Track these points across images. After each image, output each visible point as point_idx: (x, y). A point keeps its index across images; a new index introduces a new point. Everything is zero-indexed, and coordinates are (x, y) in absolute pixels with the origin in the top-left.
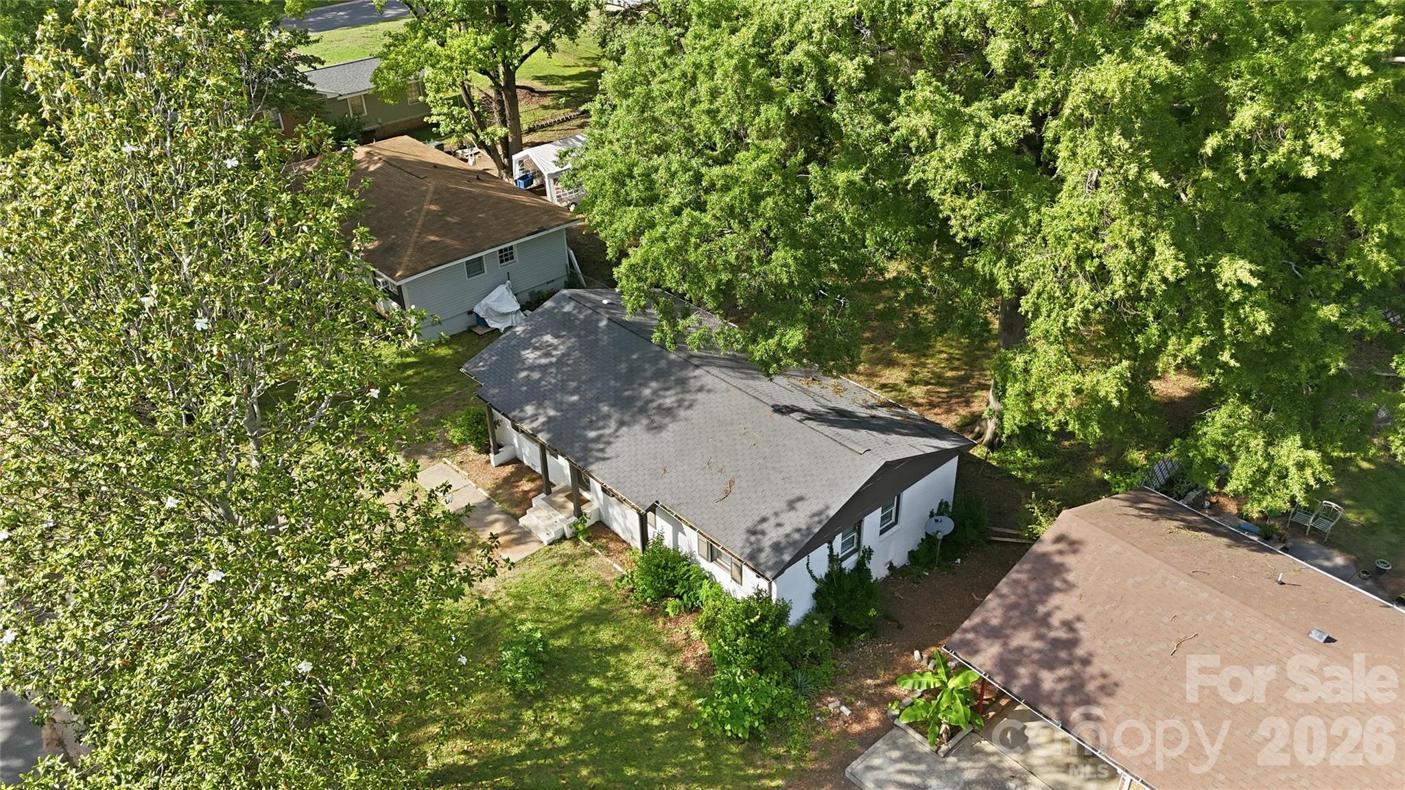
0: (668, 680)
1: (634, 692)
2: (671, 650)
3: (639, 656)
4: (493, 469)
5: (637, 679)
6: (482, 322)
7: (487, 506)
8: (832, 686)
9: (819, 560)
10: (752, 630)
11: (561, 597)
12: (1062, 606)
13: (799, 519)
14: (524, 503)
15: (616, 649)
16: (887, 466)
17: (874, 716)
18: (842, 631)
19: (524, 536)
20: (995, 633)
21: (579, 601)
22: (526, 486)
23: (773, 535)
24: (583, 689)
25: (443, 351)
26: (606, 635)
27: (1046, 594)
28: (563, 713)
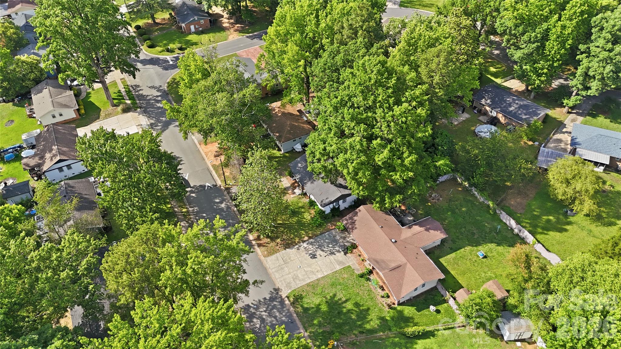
0: (309, 218)
1: (304, 218)
2: (310, 214)
3: (306, 214)
4: (292, 181)
5: (305, 217)
6: (294, 149)
7: (290, 187)
8: (330, 222)
9: (331, 206)
10: (319, 214)
11: (298, 204)
12: (355, 218)
13: (327, 201)
14: (295, 188)
15: (304, 212)
16: (342, 195)
17: (334, 227)
18: (333, 216)
19: (294, 193)
20: (347, 220)
21: (300, 205)
22: (296, 185)
23: (324, 202)
24: (298, 217)
25: (287, 155)
26: (303, 210)
27: (354, 216)
28: (295, 219)
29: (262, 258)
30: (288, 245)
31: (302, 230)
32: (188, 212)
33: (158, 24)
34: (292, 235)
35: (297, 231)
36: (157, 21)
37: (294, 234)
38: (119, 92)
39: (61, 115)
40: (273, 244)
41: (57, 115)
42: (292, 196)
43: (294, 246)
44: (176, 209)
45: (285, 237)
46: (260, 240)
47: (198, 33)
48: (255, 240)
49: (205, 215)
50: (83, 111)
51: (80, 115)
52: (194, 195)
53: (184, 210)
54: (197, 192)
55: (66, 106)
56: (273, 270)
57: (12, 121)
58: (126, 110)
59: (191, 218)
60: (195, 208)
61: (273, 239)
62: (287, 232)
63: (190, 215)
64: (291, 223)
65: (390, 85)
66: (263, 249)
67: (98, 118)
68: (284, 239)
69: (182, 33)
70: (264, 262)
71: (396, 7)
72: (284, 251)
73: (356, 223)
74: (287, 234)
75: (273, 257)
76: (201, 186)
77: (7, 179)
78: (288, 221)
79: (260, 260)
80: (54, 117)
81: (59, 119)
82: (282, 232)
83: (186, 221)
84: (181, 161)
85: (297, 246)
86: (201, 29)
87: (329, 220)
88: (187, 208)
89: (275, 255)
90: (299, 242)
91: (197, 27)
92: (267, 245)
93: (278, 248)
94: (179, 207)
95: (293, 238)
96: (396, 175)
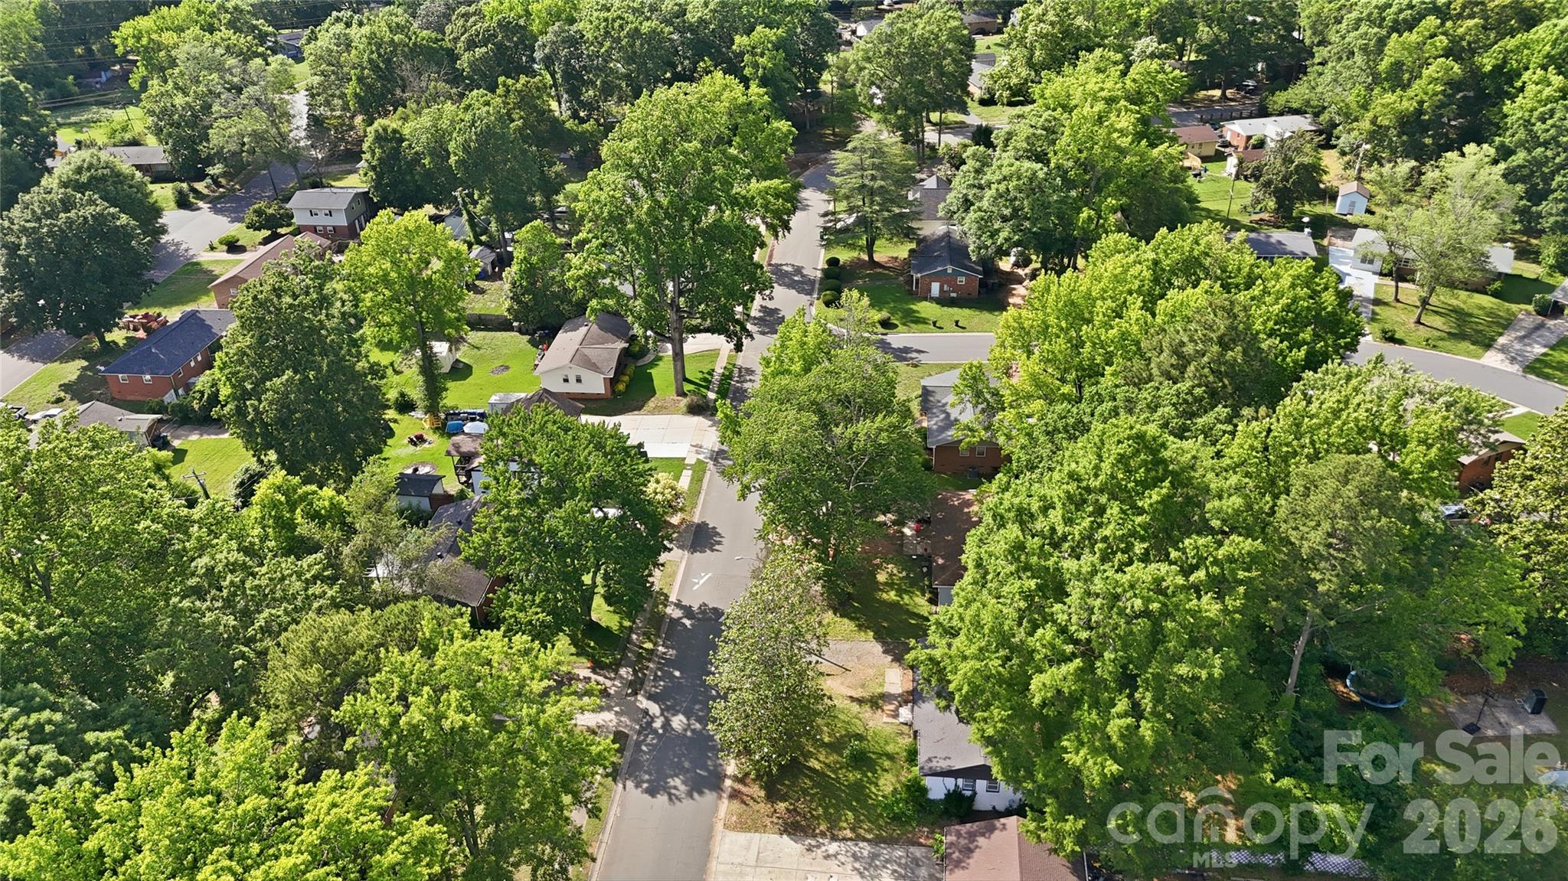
0: (889, 789)
1: (877, 785)
2: (899, 781)
3: (889, 776)
4: (909, 684)
5: (881, 782)
7: (896, 697)
8: (928, 825)
9: (950, 783)
10: (913, 788)
11: (887, 743)
12: (981, 841)
13: (944, 765)
14: (907, 703)
15: (885, 770)
16: (984, 765)
17: (930, 842)
18: (947, 813)
19: (896, 716)
20: (959, 835)
21: (890, 748)
23: (934, 764)
24: (865, 774)
26: (887, 764)
27: (983, 835)
28: (854, 776)
29: (719, 826)
30: (794, 828)
31: (853, 810)
32: (651, 652)
33: (878, 265)
34: (821, 811)
35: (836, 807)
36: (877, 257)
37: (826, 809)
38: (711, 373)
39: (579, 380)
40: (764, 808)
41: (572, 379)
42: (886, 719)
43: (807, 836)
44: (634, 637)
45: (800, 805)
46: (745, 785)
47: (944, 301)
48: (735, 779)
49: (677, 674)
50: (621, 387)
51: (613, 392)
52: (687, 622)
53: (649, 645)
54: (699, 619)
55: (594, 367)
56: (721, 868)
57: (507, 368)
58: (695, 410)
59: (647, 668)
60: (671, 652)
61: (772, 796)
62: (815, 795)
63: (649, 660)
64: (838, 780)
65: (1144, 504)
66: (736, 805)
67: (639, 409)
68: (795, 810)
69: (910, 293)
70: (718, 838)
71: (1515, 368)
72: (777, 836)
73: (977, 854)
74: (811, 801)
75: (743, 837)
76: (715, 610)
77: (424, 464)
78: (835, 772)
79: (711, 829)
80: (566, 380)
81: (573, 388)
82: (805, 792)
83: (634, 670)
84: (719, 543)
85: (813, 843)
86: (954, 295)
87: (931, 818)
88: (655, 644)
89: (748, 835)
90: (823, 834)
91: (946, 288)
92: (751, 803)
93: (768, 821)
94: (644, 634)
95: (818, 818)
96: (1077, 753)
